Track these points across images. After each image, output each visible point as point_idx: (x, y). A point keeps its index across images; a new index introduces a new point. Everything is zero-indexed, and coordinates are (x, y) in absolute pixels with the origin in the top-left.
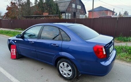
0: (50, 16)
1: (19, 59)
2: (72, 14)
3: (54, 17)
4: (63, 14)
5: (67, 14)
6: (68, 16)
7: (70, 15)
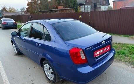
0: (65, 10)
1: (20, 55)
2: (92, 5)
3: (69, 10)
4: (81, 7)
5: (86, 6)
6: (88, 8)
7: (89, 7)
